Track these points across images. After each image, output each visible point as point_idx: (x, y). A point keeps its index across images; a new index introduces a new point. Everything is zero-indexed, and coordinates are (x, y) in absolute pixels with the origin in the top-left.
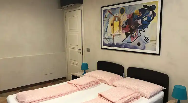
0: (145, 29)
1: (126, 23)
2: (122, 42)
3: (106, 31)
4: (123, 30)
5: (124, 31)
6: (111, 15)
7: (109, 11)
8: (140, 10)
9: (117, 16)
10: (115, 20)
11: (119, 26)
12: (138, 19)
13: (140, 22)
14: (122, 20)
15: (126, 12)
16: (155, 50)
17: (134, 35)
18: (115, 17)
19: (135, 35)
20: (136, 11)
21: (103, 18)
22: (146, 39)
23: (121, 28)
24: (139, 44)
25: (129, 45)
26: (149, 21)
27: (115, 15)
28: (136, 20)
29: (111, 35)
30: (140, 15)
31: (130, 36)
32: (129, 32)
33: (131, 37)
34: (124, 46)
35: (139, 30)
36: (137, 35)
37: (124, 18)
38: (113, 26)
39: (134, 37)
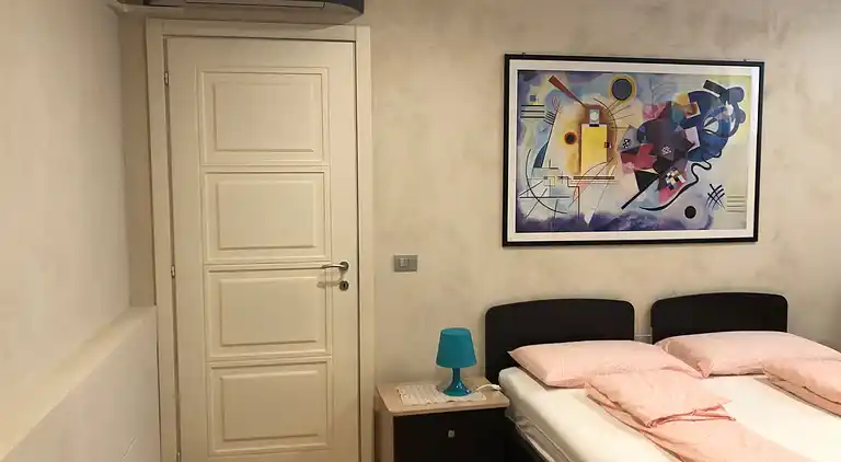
0: (712, 161)
1: (640, 135)
2: (623, 208)
3: (538, 163)
4: (624, 161)
5: (630, 165)
6: (563, 97)
7: (553, 81)
8: (693, 96)
9: (595, 107)
10: (585, 119)
11: (607, 145)
12: (687, 124)
13: (692, 134)
14: (618, 123)
15: (638, 96)
16: (744, 226)
17: (673, 182)
18: (588, 108)
19: (677, 180)
20: (679, 97)
21: (521, 105)
22: (716, 194)
23: (618, 154)
24: (690, 212)
25: (652, 218)
26: (725, 134)
27: (587, 99)
28: (679, 129)
29: (565, 181)
30: (695, 112)
31: (655, 184)
32: (652, 171)
33: (659, 189)
34: (628, 225)
35: (690, 163)
36: (683, 180)
37: (632, 116)
38: (576, 145)
39: (672, 188)
